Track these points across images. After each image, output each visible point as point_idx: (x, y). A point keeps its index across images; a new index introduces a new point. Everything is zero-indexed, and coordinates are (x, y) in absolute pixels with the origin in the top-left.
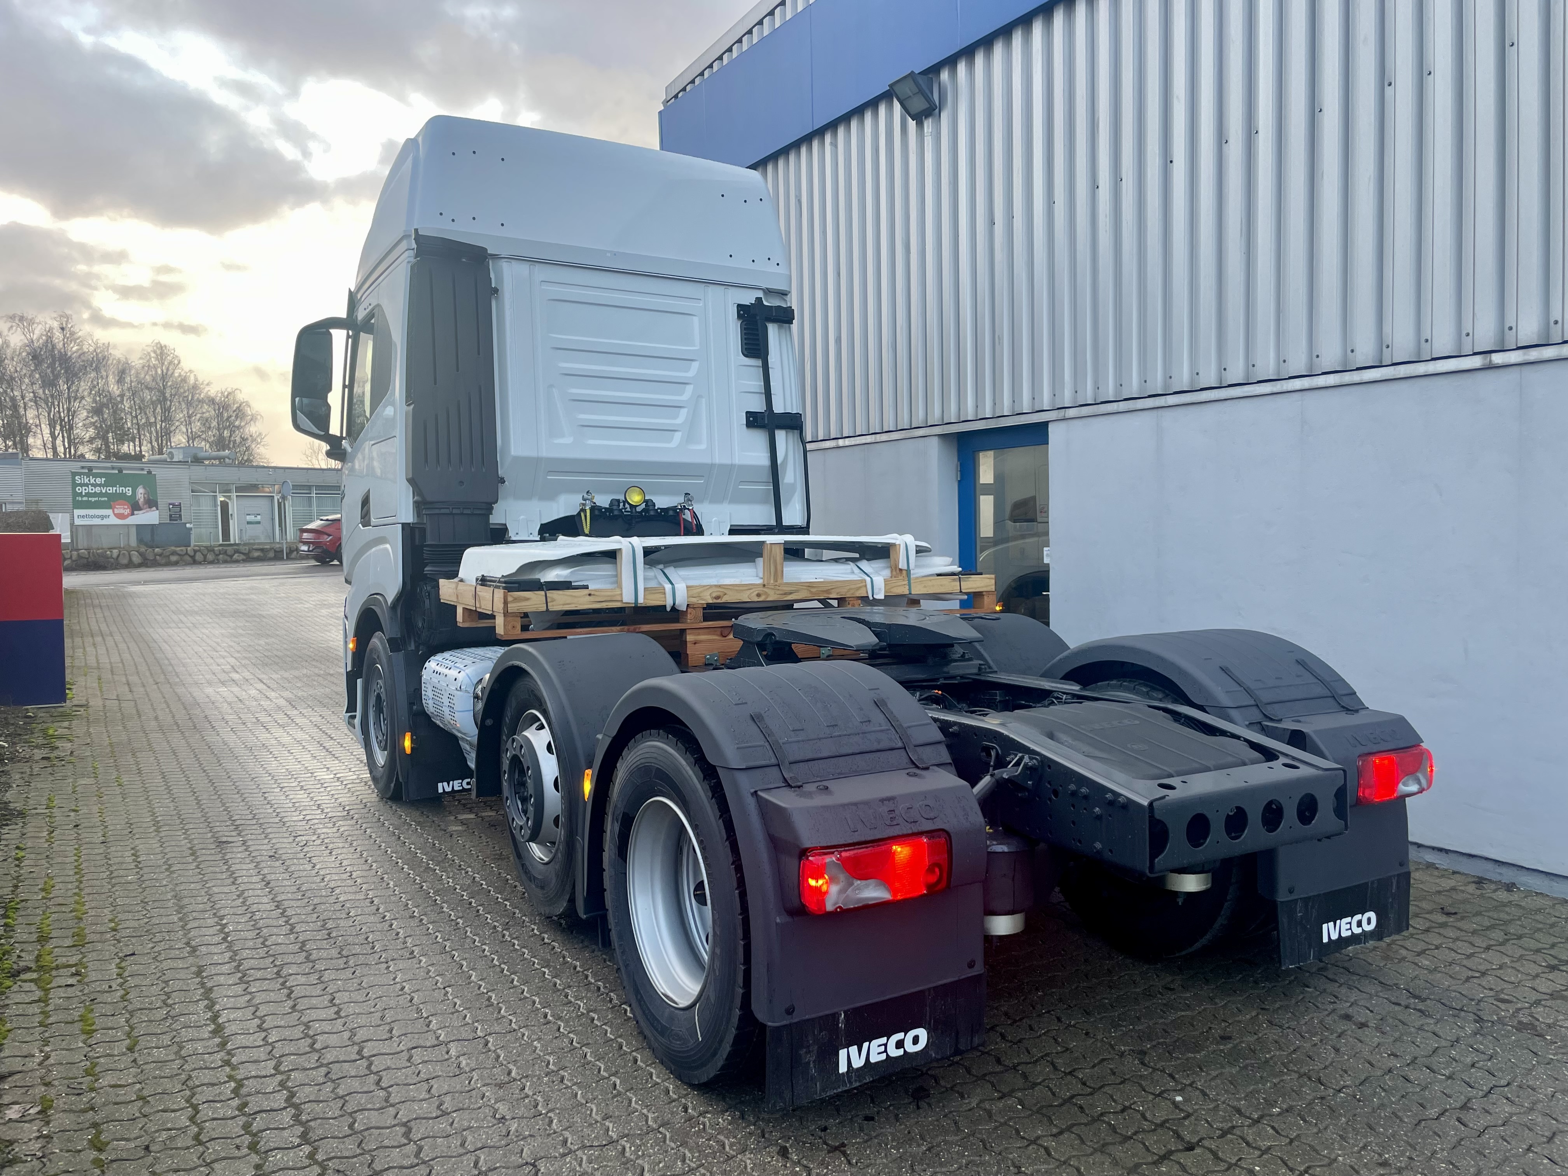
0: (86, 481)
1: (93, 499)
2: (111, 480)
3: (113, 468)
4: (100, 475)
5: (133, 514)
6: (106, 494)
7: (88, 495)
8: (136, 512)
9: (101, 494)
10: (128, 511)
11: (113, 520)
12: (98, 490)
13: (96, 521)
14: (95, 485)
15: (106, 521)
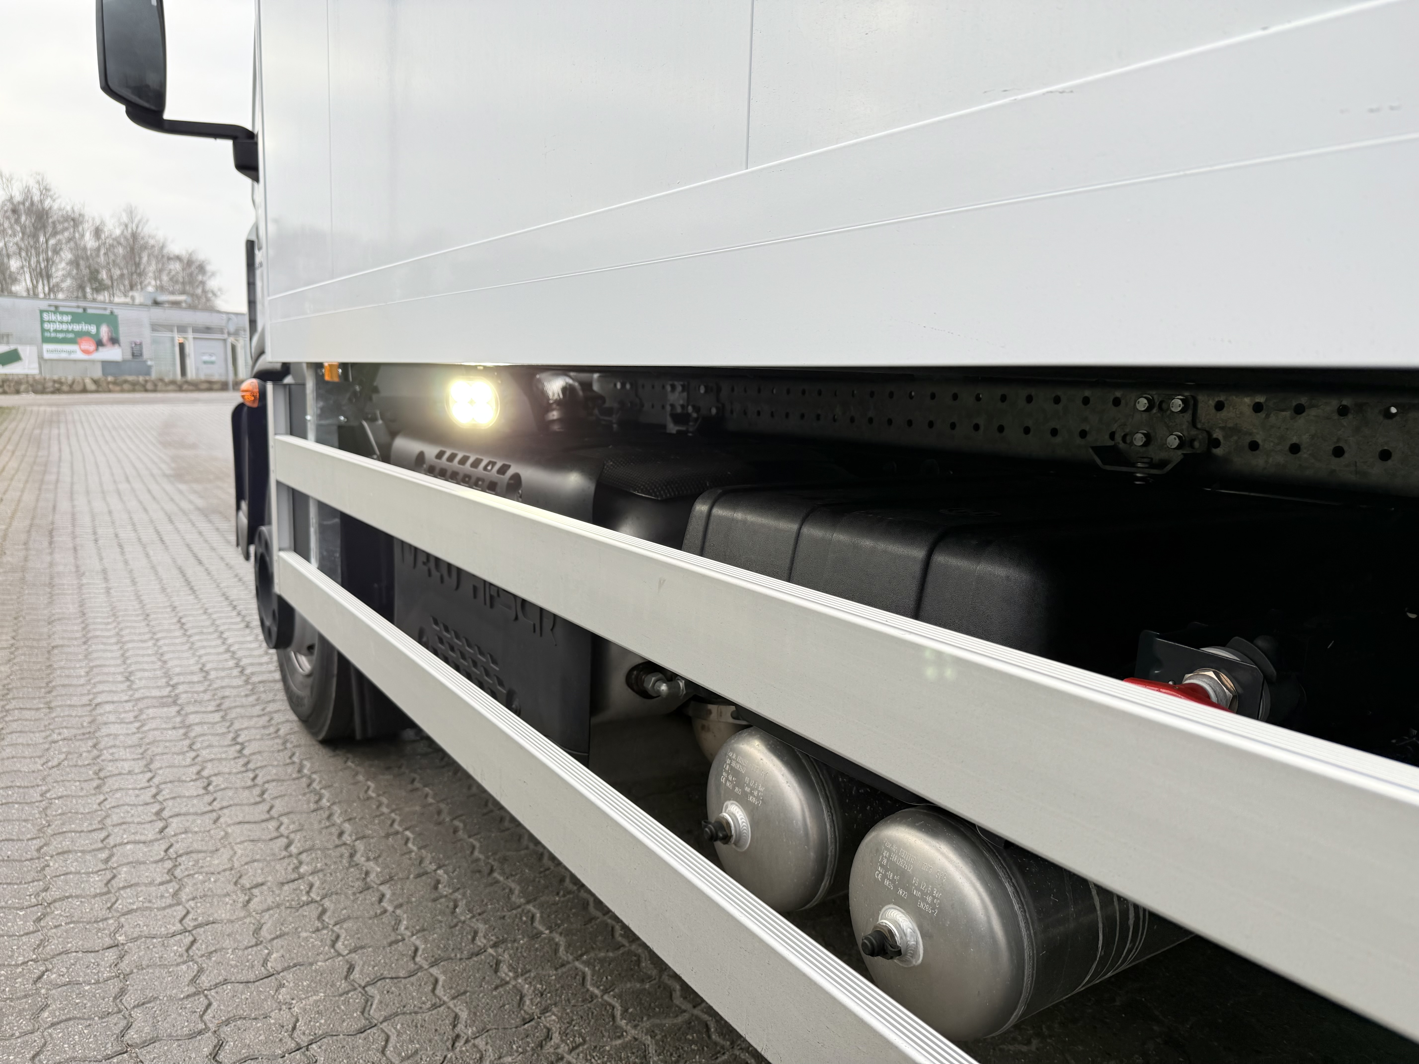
0: (54, 318)
2: (76, 318)
3: (78, 307)
4: (67, 313)
5: (97, 349)
6: (72, 331)
7: (56, 331)
8: (101, 349)
9: (67, 331)
10: (93, 347)
11: (80, 355)
12: (64, 327)
13: (64, 356)
14: (62, 322)
15: (73, 356)
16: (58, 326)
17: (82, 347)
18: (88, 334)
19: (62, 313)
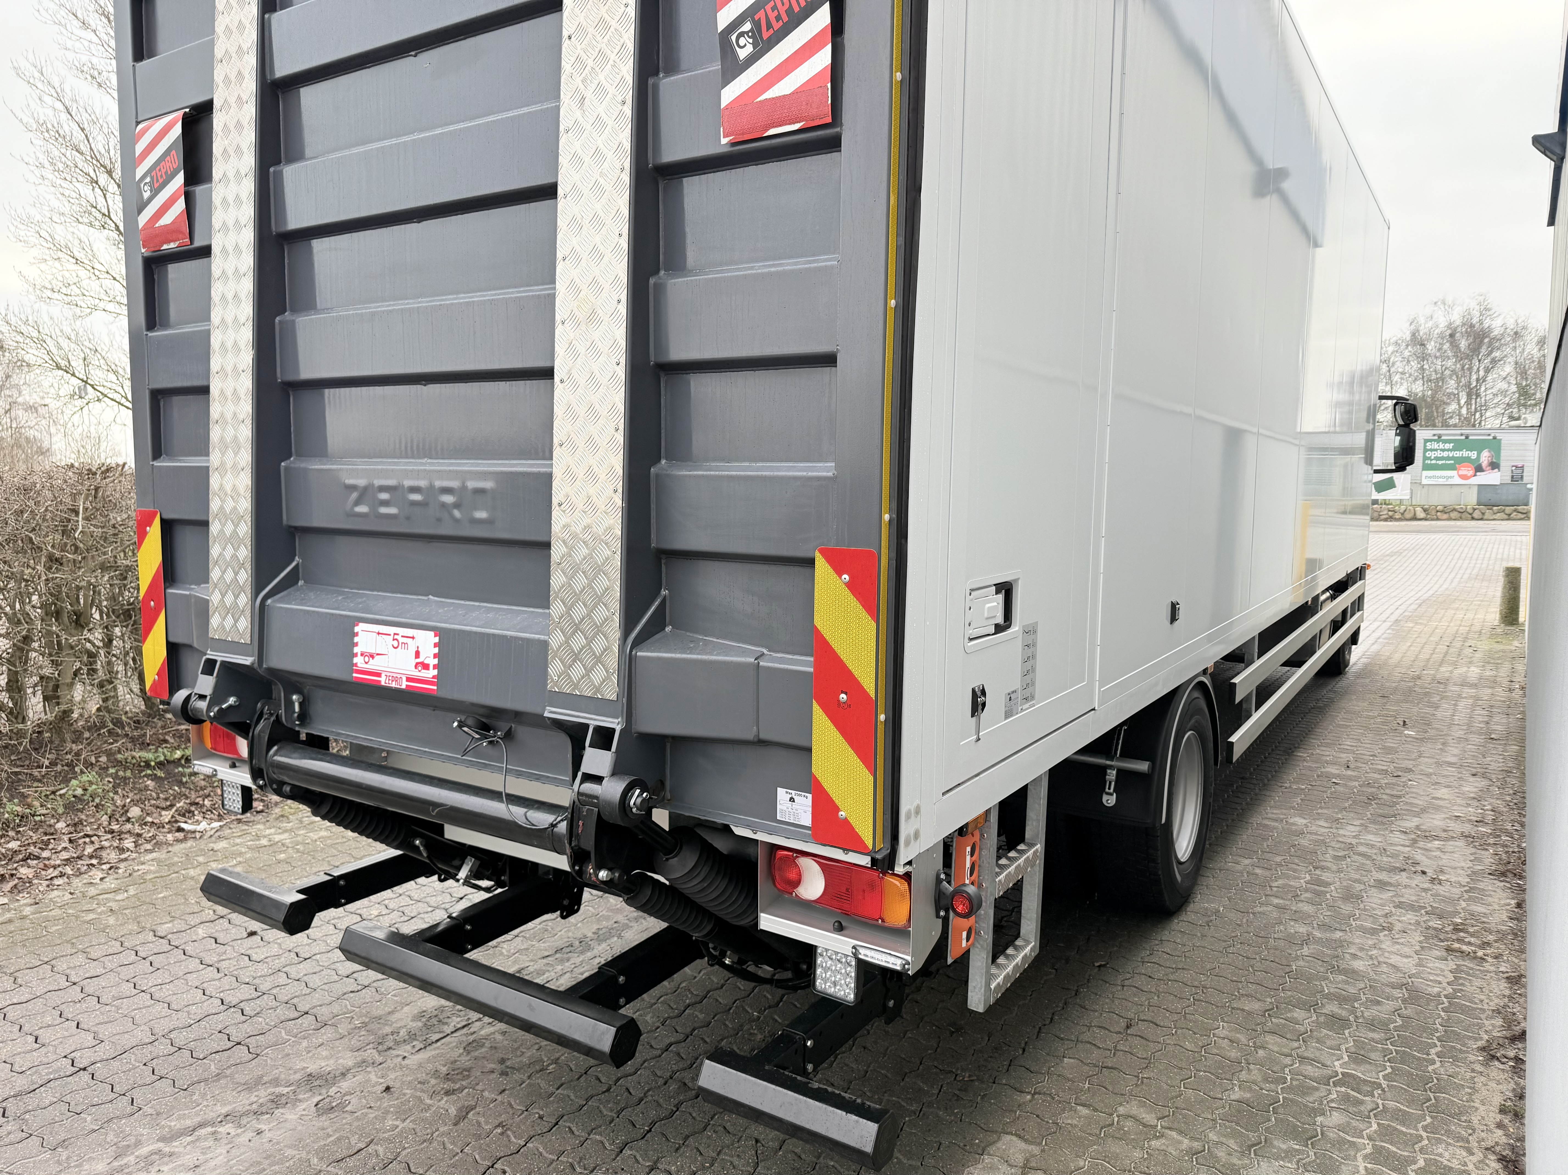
0: (1436, 447)
1: (1440, 462)
2: (1458, 445)
3: (1462, 435)
4: (1449, 441)
5: (1475, 475)
6: (1452, 458)
7: (1437, 458)
8: (1478, 474)
9: (1448, 458)
10: (1471, 473)
11: (1458, 481)
12: (1445, 454)
13: (1441, 481)
14: (1443, 450)
15: (1451, 482)
16: (1439, 454)
17: (1461, 473)
18: (1468, 459)
19: (1445, 442)
